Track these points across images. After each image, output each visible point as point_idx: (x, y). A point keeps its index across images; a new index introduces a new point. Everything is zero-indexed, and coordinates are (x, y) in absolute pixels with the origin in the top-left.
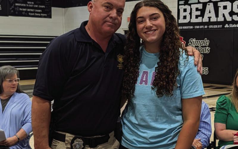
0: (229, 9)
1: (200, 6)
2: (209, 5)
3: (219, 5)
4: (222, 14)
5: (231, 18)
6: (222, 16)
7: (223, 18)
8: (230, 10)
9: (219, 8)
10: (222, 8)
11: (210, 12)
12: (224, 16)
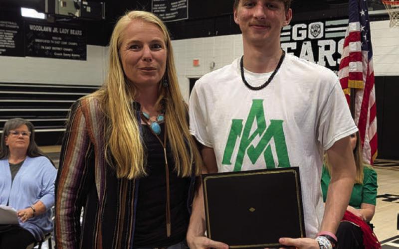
0: (332, 50)
1: (293, 46)
2: (305, 44)
3: (319, 45)
4: (323, 57)
5: (335, 62)
6: (323, 59)
7: (325, 62)
8: (335, 52)
9: (320, 48)
10: (323, 48)
11: (306, 54)
12: (326, 59)
